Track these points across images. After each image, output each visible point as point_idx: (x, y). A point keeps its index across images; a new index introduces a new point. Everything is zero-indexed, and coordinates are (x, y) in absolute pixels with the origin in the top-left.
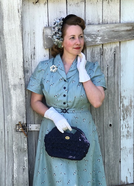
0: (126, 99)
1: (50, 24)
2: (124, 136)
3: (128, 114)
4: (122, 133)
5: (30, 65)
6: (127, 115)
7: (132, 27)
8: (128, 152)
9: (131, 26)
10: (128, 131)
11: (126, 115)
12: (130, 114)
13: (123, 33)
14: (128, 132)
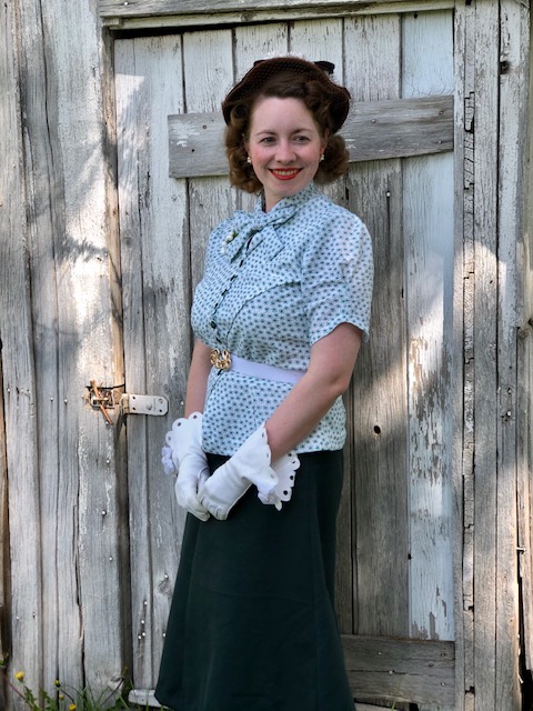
0: (426, 348)
1: (189, 108)
2: (420, 471)
3: (435, 400)
4: (415, 462)
5: (137, 223)
6: (431, 404)
7: (438, 110)
8: (438, 530)
9: (436, 106)
10: (437, 458)
11: (427, 402)
12: (443, 402)
13: (408, 129)
14: (435, 460)
